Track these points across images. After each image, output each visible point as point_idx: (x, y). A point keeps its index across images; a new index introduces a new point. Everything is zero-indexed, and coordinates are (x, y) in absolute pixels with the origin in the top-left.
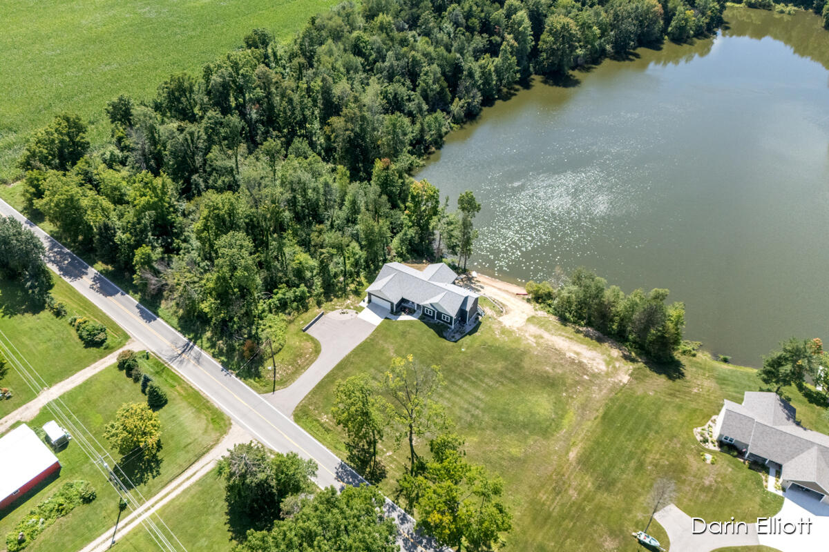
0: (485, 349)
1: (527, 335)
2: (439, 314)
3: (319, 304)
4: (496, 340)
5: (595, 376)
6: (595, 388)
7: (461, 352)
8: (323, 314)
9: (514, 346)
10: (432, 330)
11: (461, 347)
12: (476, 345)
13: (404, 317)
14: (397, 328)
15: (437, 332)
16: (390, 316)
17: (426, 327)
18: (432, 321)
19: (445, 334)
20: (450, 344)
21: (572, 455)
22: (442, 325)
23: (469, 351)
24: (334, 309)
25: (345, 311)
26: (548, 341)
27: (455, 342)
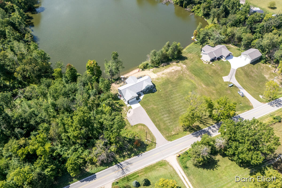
0: (162, 86)
1: (161, 75)
2: (148, 88)
4: (160, 82)
5: (181, 70)
6: (185, 72)
7: (161, 91)
8: (127, 118)
9: (164, 80)
10: (150, 93)
11: (159, 91)
12: (160, 87)
13: (141, 98)
14: (145, 101)
15: (152, 93)
16: (139, 101)
17: (148, 94)
18: (147, 92)
19: (153, 91)
20: (157, 92)
21: (204, 86)
22: (150, 90)
23: (162, 90)
24: (126, 114)
25: (128, 112)
26: (166, 73)
27: (157, 91)
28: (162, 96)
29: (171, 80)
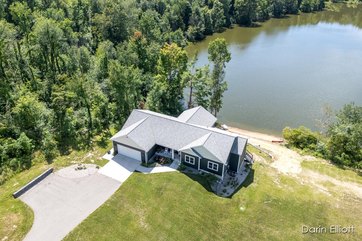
0: (271, 205)
1: (313, 182)
2: (204, 162)
3: (49, 159)
4: (279, 191)
7: (240, 212)
8: (51, 171)
9: (306, 198)
10: (197, 183)
11: (237, 204)
12: (257, 201)
13: (159, 169)
14: (149, 184)
15: (204, 185)
16: (140, 168)
17: (188, 179)
18: (195, 172)
19: (213, 188)
20: (222, 201)
22: (209, 176)
23: (250, 210)
24: (68, 164)
25: (82, 166)
26: (342, 188)
27: (230, 197)
28: (217, 225)
29: (331, 217)
